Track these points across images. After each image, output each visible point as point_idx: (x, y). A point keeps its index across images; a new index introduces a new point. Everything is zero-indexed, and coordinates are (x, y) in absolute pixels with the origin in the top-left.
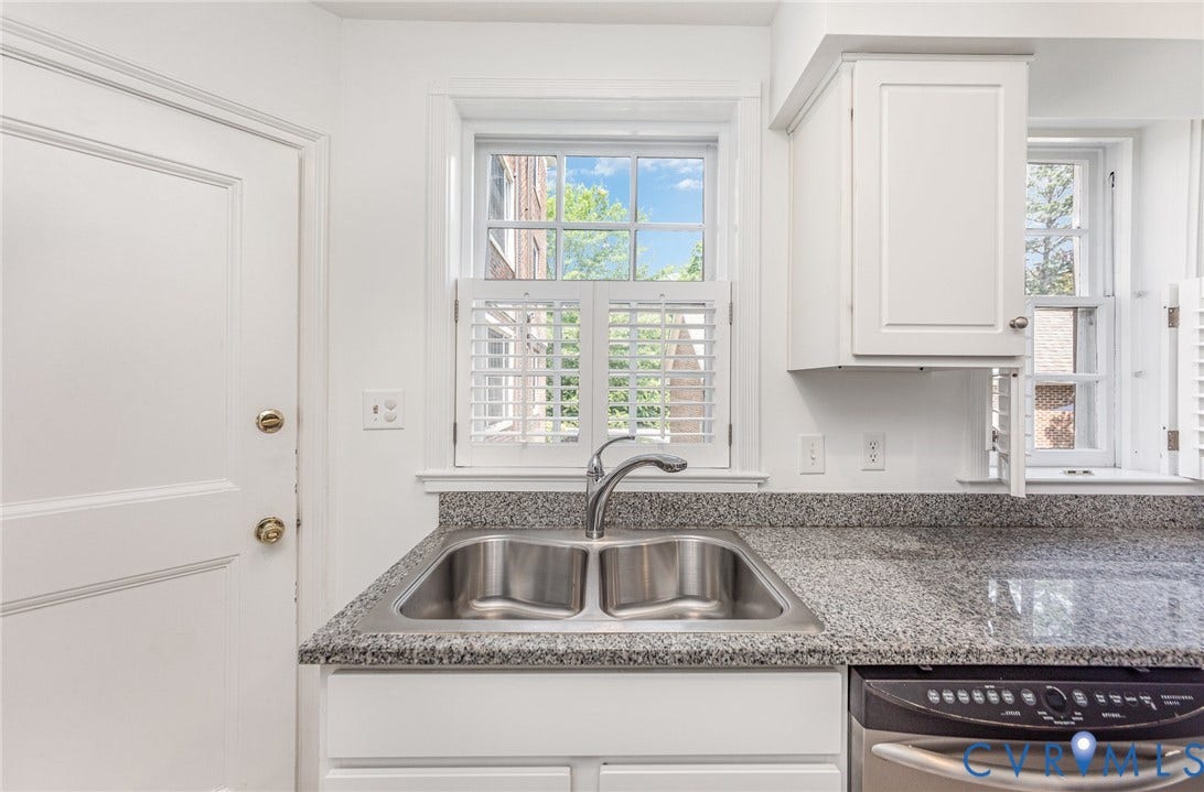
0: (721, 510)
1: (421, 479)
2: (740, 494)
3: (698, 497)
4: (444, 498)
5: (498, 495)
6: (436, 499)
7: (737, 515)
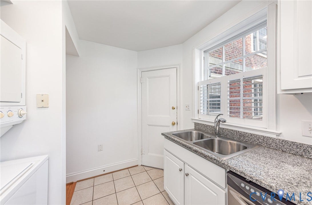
0: (260, 141)
1: (192, 119)
2: (268, 137)
3: (251, 135)
4: (195, 124)
5: (203, 124)
6: (194, 123)
7: (267, 144)
